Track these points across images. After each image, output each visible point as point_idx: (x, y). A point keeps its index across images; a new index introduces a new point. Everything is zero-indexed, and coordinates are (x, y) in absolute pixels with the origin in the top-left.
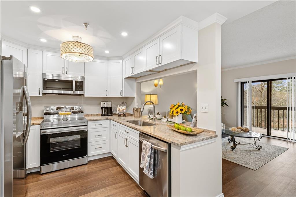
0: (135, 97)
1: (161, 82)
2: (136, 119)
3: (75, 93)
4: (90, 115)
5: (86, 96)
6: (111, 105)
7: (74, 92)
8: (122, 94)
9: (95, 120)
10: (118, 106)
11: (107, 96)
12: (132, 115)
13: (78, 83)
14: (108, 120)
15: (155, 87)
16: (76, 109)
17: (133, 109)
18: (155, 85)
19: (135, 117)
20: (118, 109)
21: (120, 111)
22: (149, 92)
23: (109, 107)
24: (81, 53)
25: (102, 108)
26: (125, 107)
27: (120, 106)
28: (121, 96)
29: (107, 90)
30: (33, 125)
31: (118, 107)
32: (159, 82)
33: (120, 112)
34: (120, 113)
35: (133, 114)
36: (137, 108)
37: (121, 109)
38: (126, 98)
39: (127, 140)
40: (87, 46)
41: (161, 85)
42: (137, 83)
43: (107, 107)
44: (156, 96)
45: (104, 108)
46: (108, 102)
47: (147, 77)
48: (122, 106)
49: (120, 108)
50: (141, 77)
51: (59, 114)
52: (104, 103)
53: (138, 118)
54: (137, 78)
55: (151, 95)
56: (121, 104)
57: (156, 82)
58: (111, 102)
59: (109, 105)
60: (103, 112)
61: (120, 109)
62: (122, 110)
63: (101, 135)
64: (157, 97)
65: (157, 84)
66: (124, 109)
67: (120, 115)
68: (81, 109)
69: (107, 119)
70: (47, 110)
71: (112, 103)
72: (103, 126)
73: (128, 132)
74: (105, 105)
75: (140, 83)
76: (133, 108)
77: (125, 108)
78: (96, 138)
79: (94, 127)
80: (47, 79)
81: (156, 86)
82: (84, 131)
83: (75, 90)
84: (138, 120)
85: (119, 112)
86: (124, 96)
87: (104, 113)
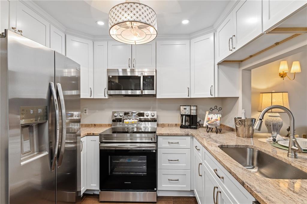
0: (238, 98)
1: (296, 67)
2: (242, 142)
3: (143, 94)
4: (166, 124)
5: (158, 97)
6: (195, 111)
7: (142, 92)
8: (213, 93)
9: (169, 135)
10: (207, 113)
11: (189, 97)
12: (232, 130)
13: (147, 78)
14: (189, 137)
15: (280, 79)
16: (147, 116)
17: (235, 121)
18: (280, 75)
19: (238, 135)
20: (206, 119)
21: (209, 122)
22: (268, 88)
23: (192, 114)
24: (131, 21)
25: (182, 115)
26: (219, 116)
27: (209, 113)
28: (211, 96)
29: (189, 87)
30: (93, 135)
31: (207, 115)
32: (290, 66)
33: (209, 124)
34: (209, 126)
35: (235, 128)
36: (243, 118)
37: (212, 118)
38: (222, 100)
39: (219, 193)
40: (143, 8)
41: (295, 74)
42: (244, 70)
43: (190, 114)
44: (286, 94)
45: (184, 117)
46: (191, 106)
47: (268, 52)
48: (214, 114)
49: (211, 116)
50: (251, 56)
51: (123, 122)
52: (184, 107)
53: (245, 139)
54: (242, 61)
55: (272, 93)
56: (211, 111)
57: (283, 67)
58: (195, 107)
59: (192, 111)
60: (182, 122)
61: (209, 119)
62: (213, 120)
63: (178, 160)
64: (287, 97)
65: (286, 73)
66: (217, 120)
67: (209, 129)
68: (153, 116)
69: (187, 135)
70: (115, 116)
71: (197, 108)
72: (181, 145)
73: (221, 176)
74: (186, 110)
75: (249, 70)
76: (235, 119)
77: (219, 118)
78: (170, 163)
79: (167, 145)
80: (112, 76)
81: (282, 76)
82: (152, 151)
83: (144, 89)
84: (247, 146)
85: (207, 124)
86: (216, 96)
87: (184, 124)
